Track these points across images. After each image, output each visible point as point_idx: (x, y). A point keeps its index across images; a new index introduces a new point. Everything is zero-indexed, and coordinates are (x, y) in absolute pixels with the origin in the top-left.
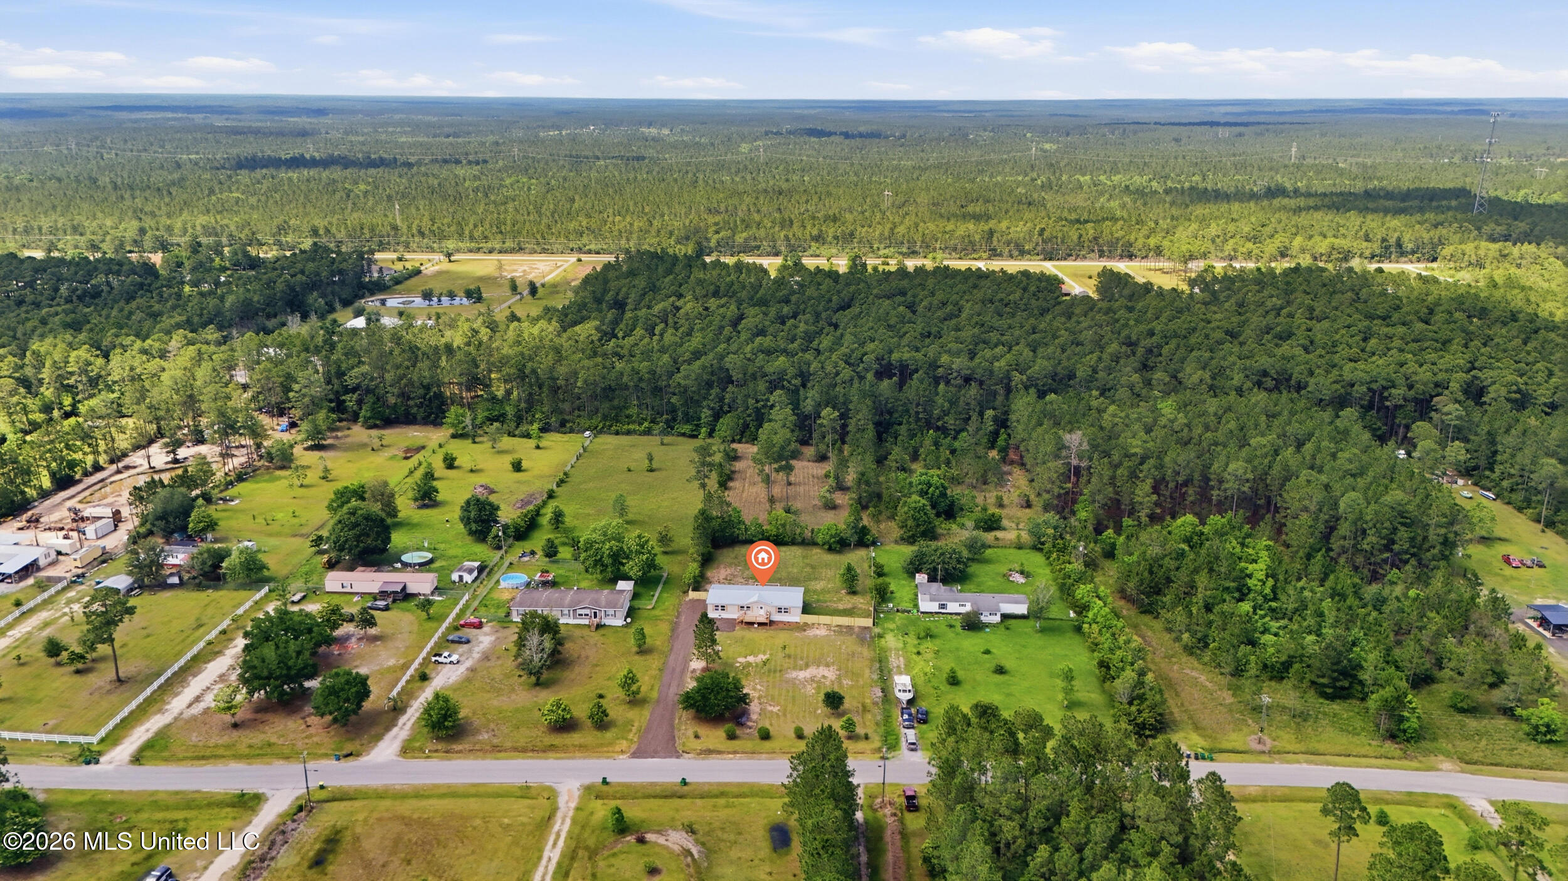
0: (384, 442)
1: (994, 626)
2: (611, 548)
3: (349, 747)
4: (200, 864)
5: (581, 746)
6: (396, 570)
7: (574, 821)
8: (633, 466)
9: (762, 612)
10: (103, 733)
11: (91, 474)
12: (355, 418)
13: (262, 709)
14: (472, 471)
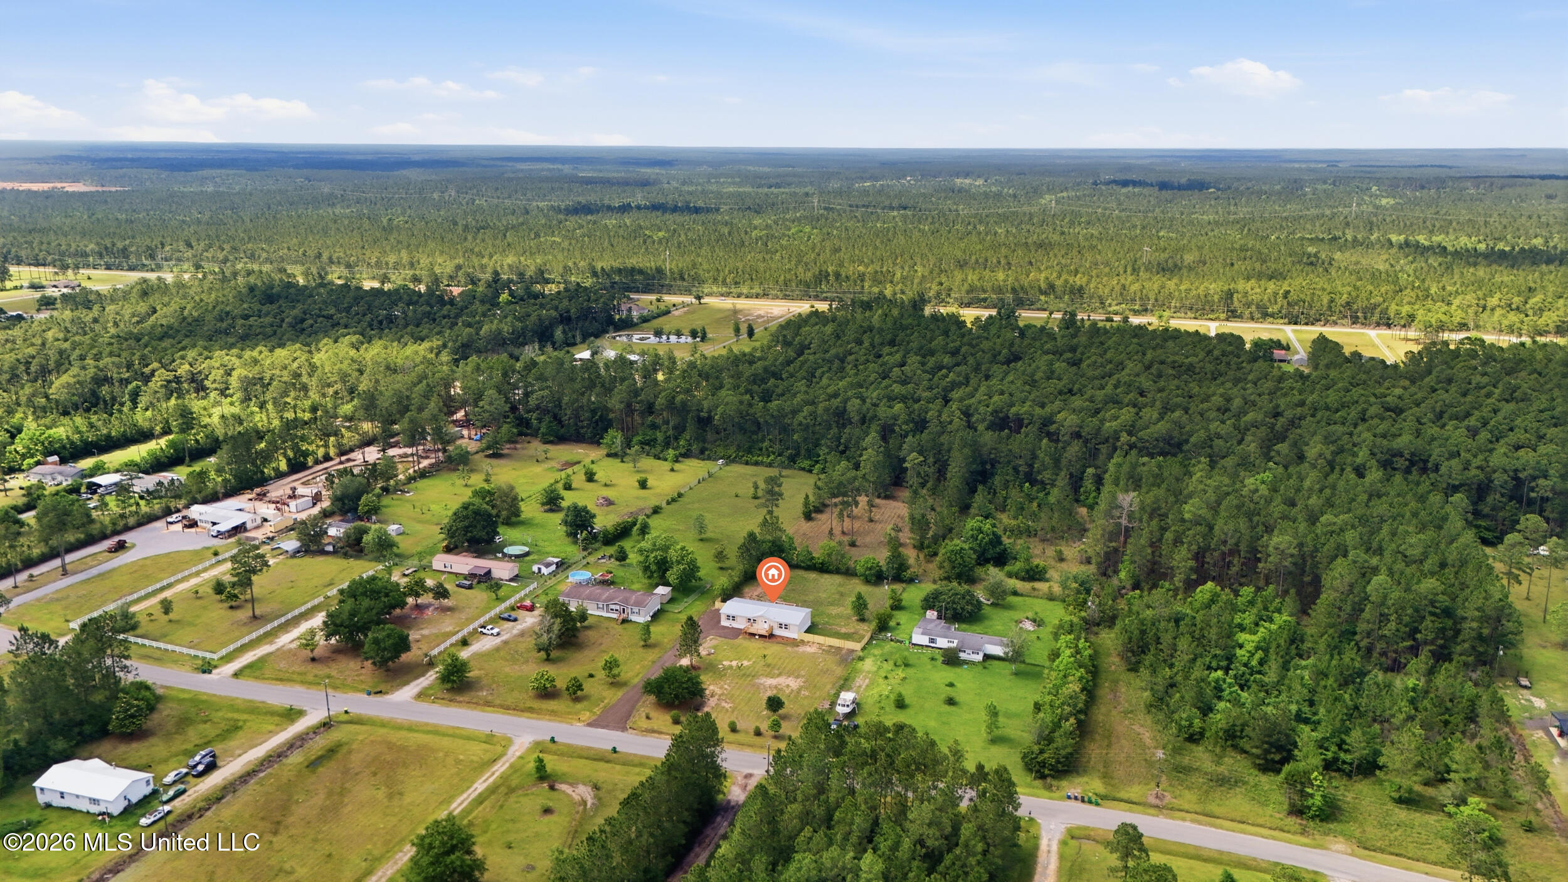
0: (548, 455)
1: (972, 663)
2: (655, 557)
3: (381, 687)
4: (238, 752)
5: (553, 711)
6: (497, 558)
7: (511, 766)
8: (740, 493)
9: (766, 626)
10: (224, 652)
11: (321, 463)
12: (535, 435)
13: (337, 651)
14: (606, 485)
